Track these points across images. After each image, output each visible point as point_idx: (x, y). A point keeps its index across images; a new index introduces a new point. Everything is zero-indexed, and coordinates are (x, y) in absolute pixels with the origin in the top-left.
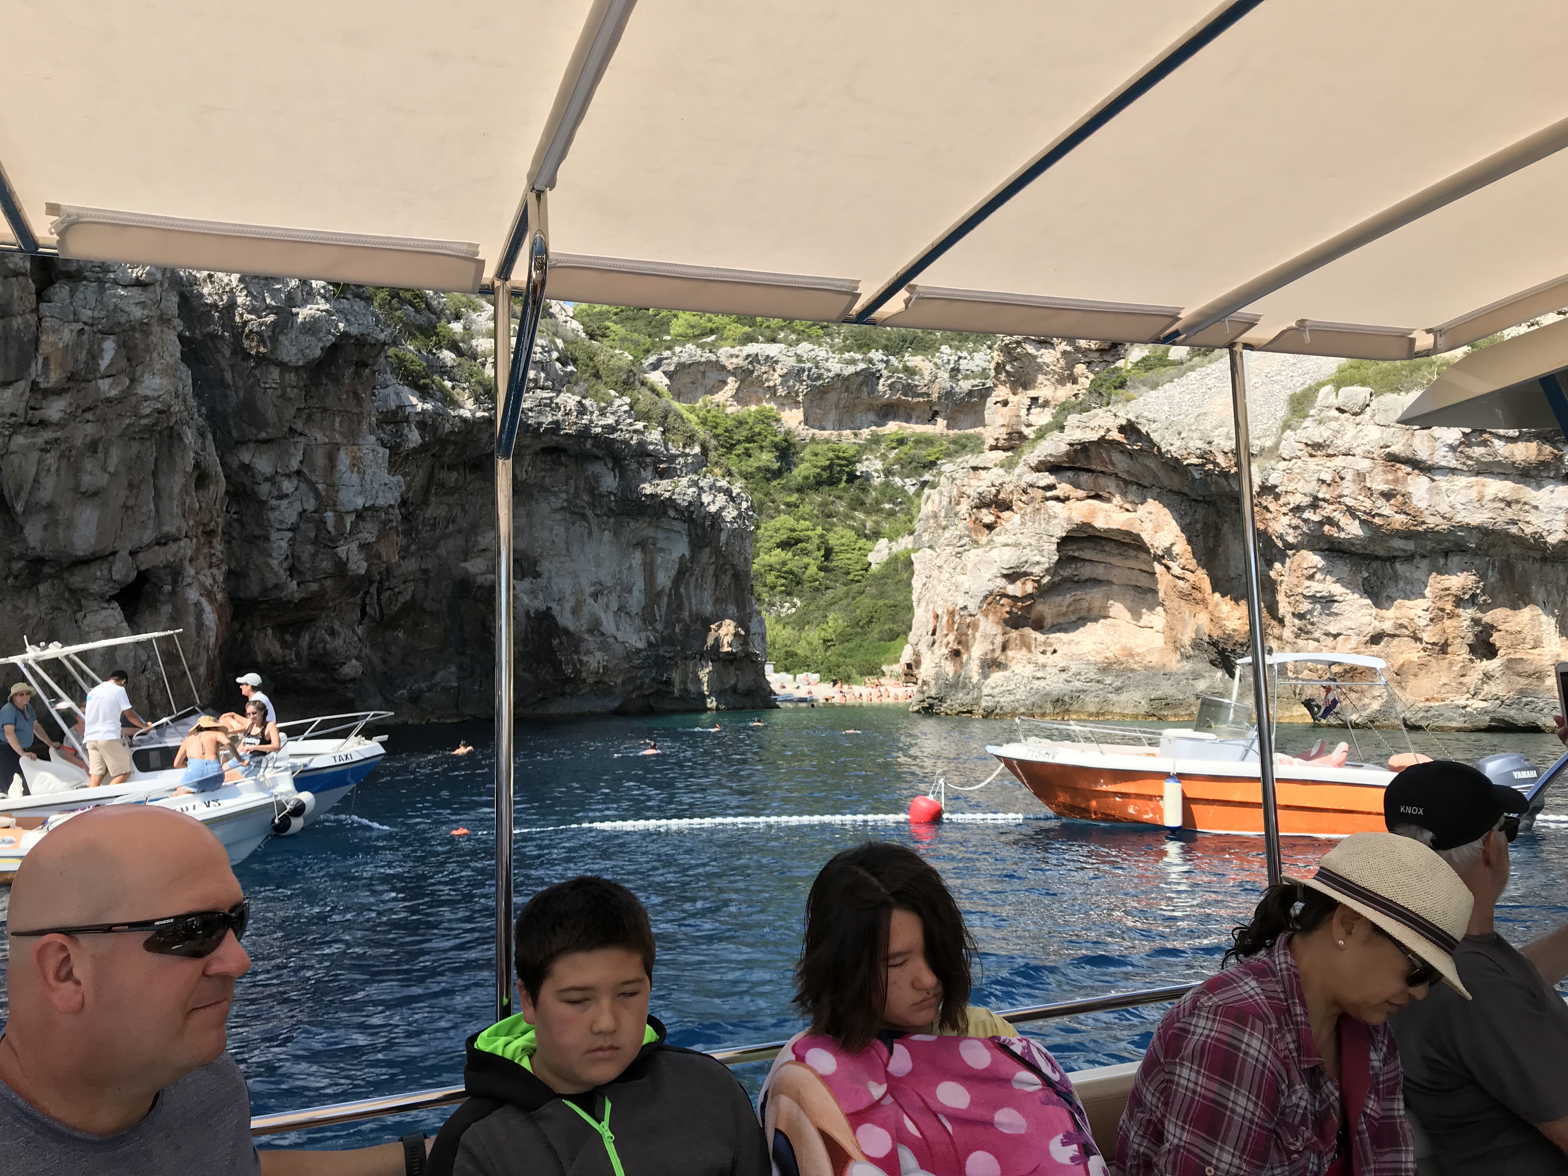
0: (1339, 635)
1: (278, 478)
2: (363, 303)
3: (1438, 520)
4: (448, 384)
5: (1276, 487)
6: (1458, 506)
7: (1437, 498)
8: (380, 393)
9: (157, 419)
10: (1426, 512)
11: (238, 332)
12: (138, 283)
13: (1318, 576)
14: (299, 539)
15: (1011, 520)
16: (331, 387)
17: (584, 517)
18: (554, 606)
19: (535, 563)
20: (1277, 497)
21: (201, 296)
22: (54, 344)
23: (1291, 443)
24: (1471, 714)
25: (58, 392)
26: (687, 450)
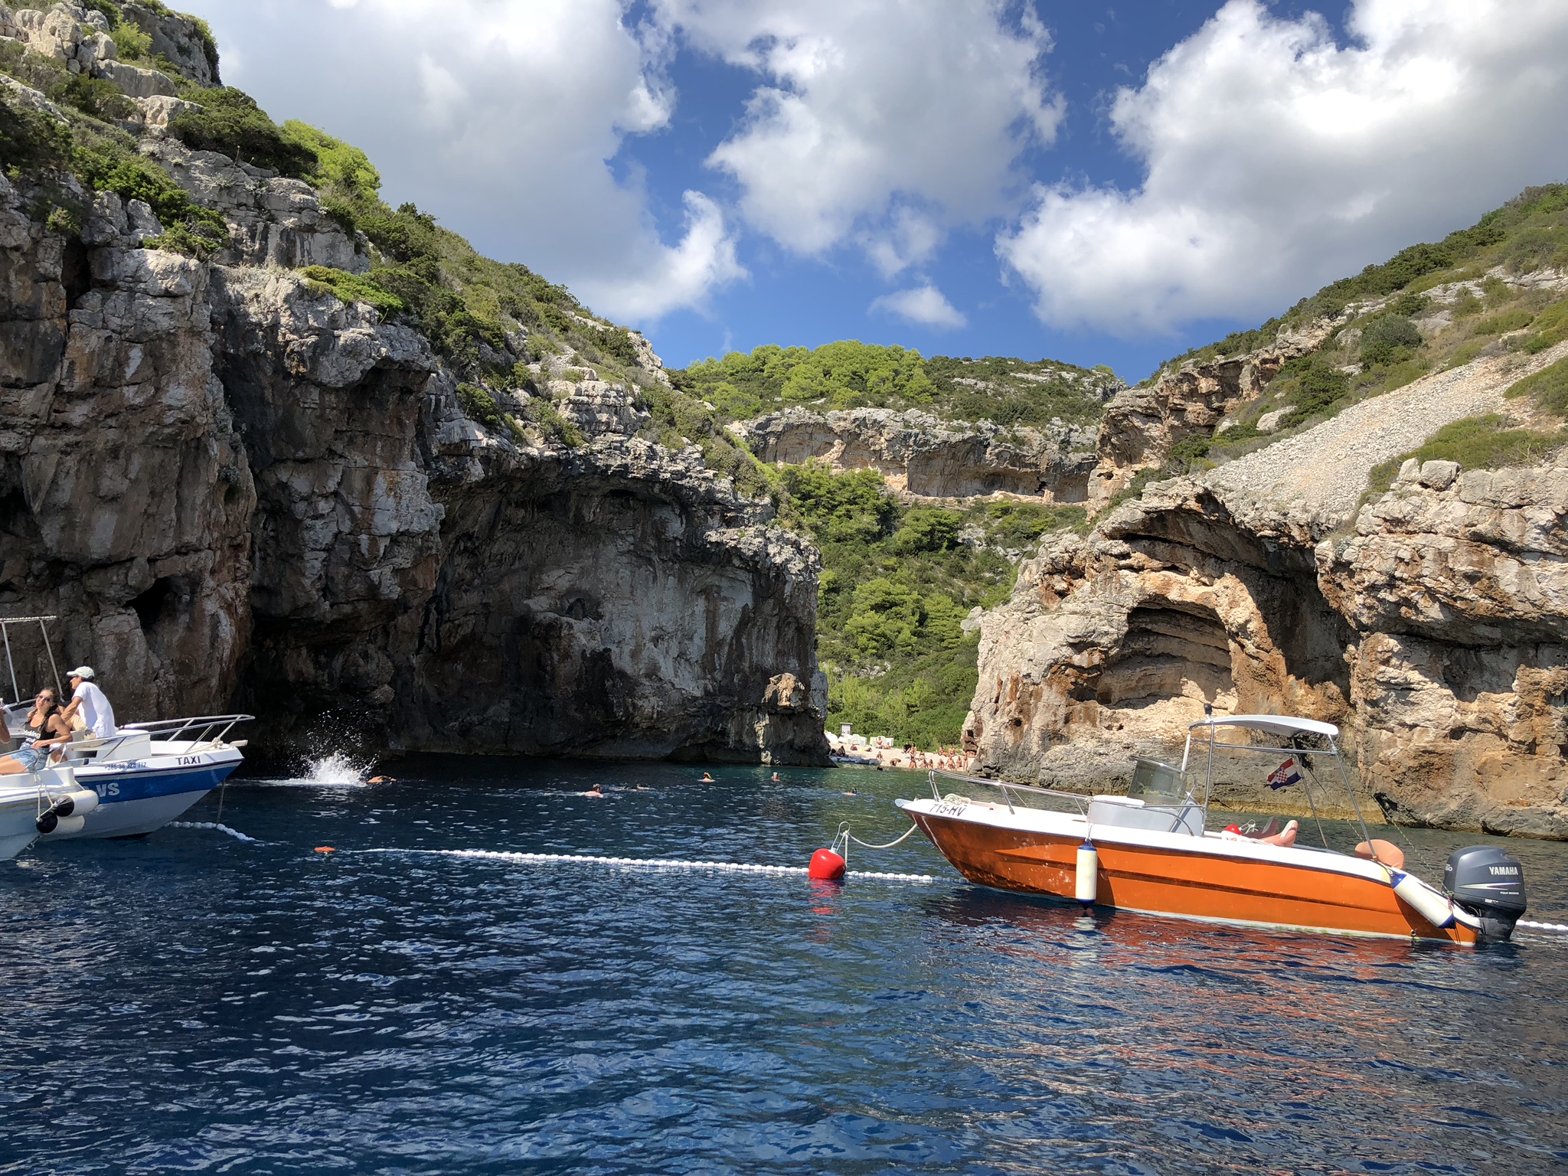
0: (1416, 726)
1: (314, 498)
2: (411, 330)
3: (1528, 607)
4: (520, 423)
5: (1350, 563)
6: (1550, 593)
7: (1528, 583)
8: (444, 425)
9: (180, 429)
10: (1515, 598)
11: (280, 351)
12: (167, 294)
13: (1394, 661)
14: (334, 560)
15: (1084, 586)
16: (374, 412)
17: (649, 561)
18: (613, 648)
19: (598, 604)
20: (1351, 574)
21: (247, 315)
22: (79, 349)
23: (1369, 518)
24: (1559, 822)
25: (82, 396)
26: (757, 501)
